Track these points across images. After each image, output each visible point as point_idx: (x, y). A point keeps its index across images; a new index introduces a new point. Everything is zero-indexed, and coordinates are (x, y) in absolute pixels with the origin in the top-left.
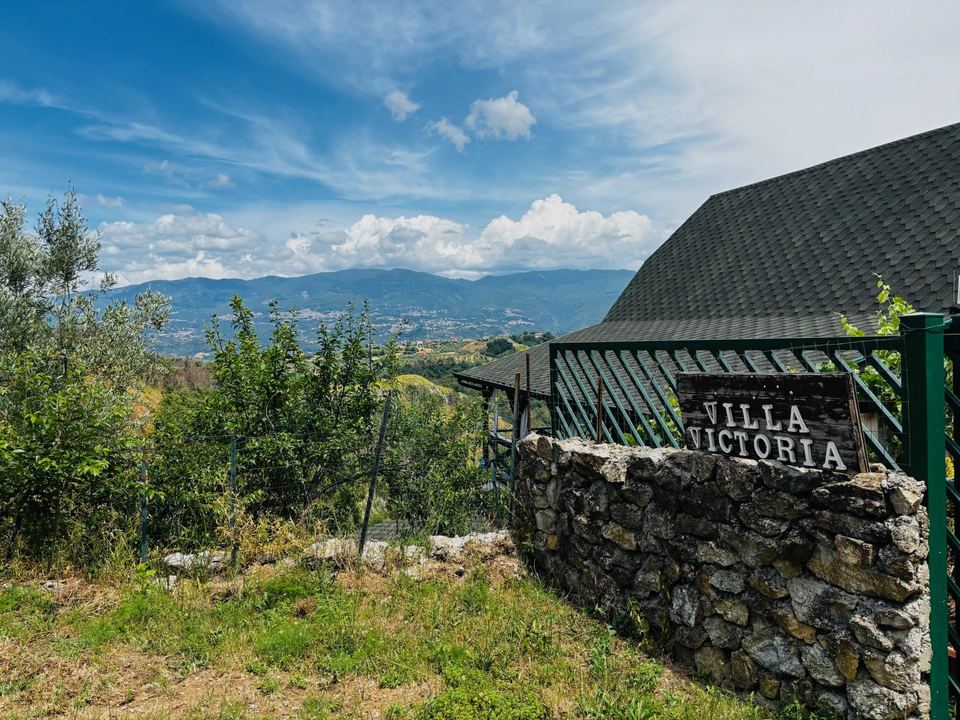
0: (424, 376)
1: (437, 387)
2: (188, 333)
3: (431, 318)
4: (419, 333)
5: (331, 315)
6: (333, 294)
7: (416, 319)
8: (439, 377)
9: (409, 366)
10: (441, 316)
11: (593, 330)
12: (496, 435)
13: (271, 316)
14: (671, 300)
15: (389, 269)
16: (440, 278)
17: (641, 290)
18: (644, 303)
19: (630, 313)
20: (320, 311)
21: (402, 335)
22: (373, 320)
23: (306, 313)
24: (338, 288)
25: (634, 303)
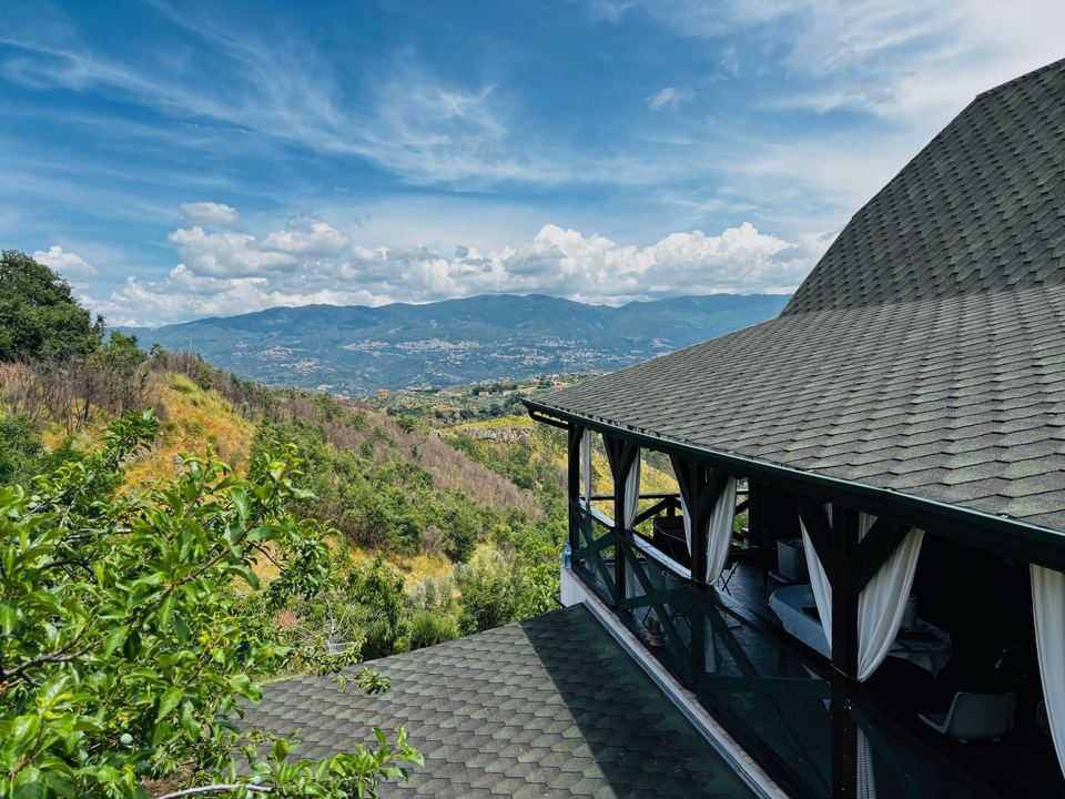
2: (310, 364)
3: (569, 349)
4: (555, 366)
5: (461, 345)
6: (463, 322)
7: (552, 350)
10: (580, 346)
11: (765, 328)
12: (588, 506)
13: (398, 346)
14: (913, 268)
15: (523, 295)
16: (579, 305)
17: (850, 259)
18: (858, 278)
19: (831, 298)
20: (450, 341)
21: (536, 368)
22: (506, 351)
23: (434, 343)
24: (469, 316)
25: (839, 281)
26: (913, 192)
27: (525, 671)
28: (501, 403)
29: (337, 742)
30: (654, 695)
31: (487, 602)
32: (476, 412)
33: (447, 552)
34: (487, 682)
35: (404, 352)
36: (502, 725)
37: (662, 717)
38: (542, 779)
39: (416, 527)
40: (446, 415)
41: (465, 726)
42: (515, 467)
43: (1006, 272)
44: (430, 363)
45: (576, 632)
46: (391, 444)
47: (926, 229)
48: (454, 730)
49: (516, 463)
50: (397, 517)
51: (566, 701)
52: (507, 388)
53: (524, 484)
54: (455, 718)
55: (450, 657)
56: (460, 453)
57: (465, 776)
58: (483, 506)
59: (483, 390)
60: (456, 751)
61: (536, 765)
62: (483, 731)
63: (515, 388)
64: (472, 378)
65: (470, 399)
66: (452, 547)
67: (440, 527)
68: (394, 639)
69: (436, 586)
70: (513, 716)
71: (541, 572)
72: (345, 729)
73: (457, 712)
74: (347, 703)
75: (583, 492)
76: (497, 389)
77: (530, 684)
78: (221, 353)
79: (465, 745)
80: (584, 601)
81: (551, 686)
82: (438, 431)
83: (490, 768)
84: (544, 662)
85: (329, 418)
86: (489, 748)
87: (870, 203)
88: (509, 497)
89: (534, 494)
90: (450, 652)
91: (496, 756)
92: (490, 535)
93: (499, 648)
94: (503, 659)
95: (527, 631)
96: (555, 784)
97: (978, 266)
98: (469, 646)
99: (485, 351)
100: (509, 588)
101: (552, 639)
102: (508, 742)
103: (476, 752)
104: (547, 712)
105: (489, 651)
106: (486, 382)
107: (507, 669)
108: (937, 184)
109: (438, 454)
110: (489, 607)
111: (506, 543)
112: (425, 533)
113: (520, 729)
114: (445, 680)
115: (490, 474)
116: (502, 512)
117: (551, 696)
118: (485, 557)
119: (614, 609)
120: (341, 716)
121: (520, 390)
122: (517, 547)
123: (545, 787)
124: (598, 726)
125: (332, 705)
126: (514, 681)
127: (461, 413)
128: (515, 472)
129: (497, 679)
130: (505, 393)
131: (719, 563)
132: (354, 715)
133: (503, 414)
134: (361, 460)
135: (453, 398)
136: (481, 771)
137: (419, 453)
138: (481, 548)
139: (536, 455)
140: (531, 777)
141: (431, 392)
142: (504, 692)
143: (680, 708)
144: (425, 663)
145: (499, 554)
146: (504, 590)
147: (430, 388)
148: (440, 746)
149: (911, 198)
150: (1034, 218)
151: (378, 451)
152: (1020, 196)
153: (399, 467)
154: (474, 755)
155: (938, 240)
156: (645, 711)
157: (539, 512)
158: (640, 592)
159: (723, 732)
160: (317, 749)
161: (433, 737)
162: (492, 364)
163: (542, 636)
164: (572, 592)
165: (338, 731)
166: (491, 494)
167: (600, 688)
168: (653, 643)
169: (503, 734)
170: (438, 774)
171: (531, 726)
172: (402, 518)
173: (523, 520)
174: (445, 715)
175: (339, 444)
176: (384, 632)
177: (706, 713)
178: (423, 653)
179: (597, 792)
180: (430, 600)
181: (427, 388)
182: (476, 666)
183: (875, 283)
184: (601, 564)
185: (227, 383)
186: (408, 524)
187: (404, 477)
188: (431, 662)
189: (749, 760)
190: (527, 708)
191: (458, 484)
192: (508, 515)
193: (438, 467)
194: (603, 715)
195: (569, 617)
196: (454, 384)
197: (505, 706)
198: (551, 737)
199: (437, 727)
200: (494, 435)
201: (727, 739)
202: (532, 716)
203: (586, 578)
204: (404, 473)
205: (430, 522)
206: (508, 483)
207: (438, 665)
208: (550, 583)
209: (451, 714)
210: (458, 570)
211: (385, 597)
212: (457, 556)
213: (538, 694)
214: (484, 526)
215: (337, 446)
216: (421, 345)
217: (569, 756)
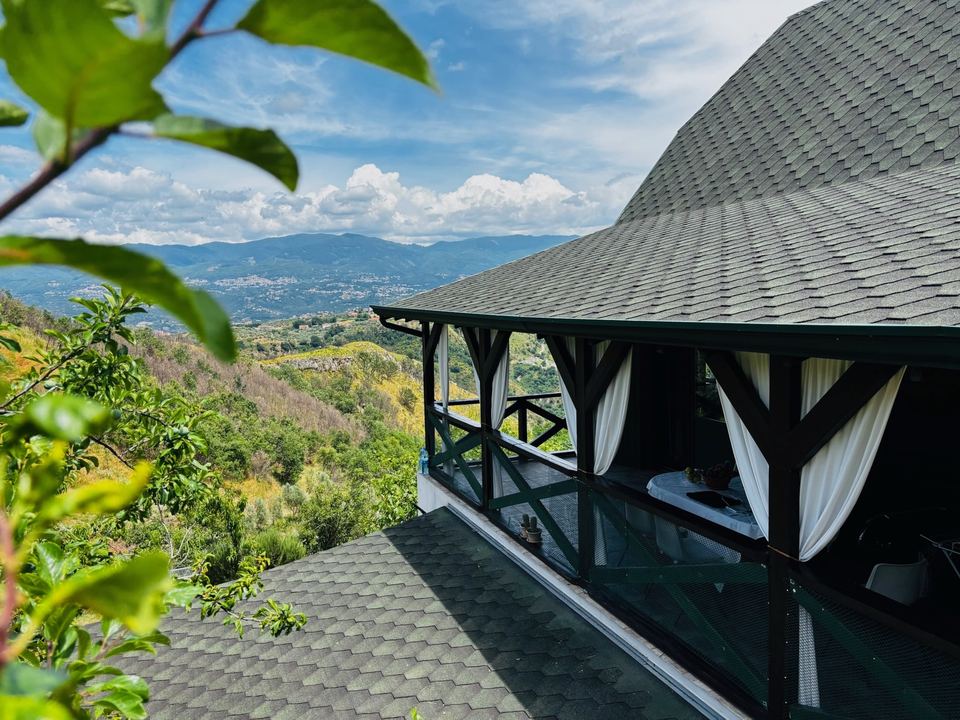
0: (378, 343)
1: (390, 354)
3: (384, 285)
4: (371, 300)
5: (280, 281)
6: (282, 259)
7: (368, 286)
8: (392, 344)
9: (362, 333)
10: (393, 282)
11: (609, 233)
12: (446, 410)
13: (217, 283)
14: (748, 170)
15: (340, 234)
16: (392, 243)
17: (682, 168)
18: (693, 183)
19: (667, 203)
20: (268, 277)
21: (354, 302)
22: (324, 287)
23: (253, 280)
24: (286, 254)
25: (673, 188)
26: (737, 104)
27: (397, 580)
28: (321, 336)
29: (193, 678)
30: (539, 593)
31: (328, 517)
32: (297, 344)
33: (276, 475)
34: (357, 595)
35: (223, 289)
36: (381, 640)
37: (551, 615)
38: (437, 696)
39: (242, 453)
40: (268, 348)
41: (339, 645)
42: (337, 394)
43: (847, 165)
44: (249, 299)
45: (443, 536)
46: (215, 375)
47: (756, 135)
48: (328, 650)
49: (338, 390)
50: (223, 445)
51: (448, 607)
52: (326, 321)
53: (347, 410)
54: (328, 637)
55: (311, 572)
56: (284, 382)
57: (348, 702)
58: (308, 431)
59: (303, 323)
60: (333, 675)
61: (427, 680)
62: (360, 648)
63: (334, 321)
64: (291, 313)
65: (291, 332)
66: (280, 469)
67: (267, 451)
68: (239, 558)
69: (266, 507)
70: (392, 629)
71: (387, 481)
72: (201, 662)
73: (328, 631)
74: (200, 633)
75: (439, 396)
76: (315, 322)
77: (404, 593)
78: (31, 292)
79: (344, 666)
80: (446, 505)
81: (429, 593)
82: (260, 363)
83: (376, 689)
84: (415, 568)
85: (151, 352)
86: (370, 667)
87: (694, 118)
88: (333, 421)
89: (357, 418)
90: (311, 568)
91: (380, 675)
92: (315, 457)
93: (364, 559)
94: (371, 569)
95: (392, 538)
96: (451, 699)
97: (816, 163)
98: (331, 560)
99: (303, 287)
100: (348, 501)
101: (420, 545)
102: (391, 658)
103: (357, 672)
104: (428, 621)
105: (354, 563)
106: (306, 316)
107: (377, 580)
108: (760, 96)
109: (262, 383)
110: (329, 521)
111: (333, 464)
112: (253, 459)
113: (402, 642)
114: (310, 598)
115: (314, 401)
116: (326, 435)
117: (430, 604)
118: (311, 477)
119: (480, 510)
120: (194, 648)
121: (339, 323)
122: (342, 466)
123: (441, 703)
124: (486, 631)
125: (184, 636)
126: (386, 591)
127: (282, 345)
128: (338, 398)
129: (368, 591)
130: (324, 326)
131: (610, 451)
132: (210, 645)
133: (323, 346)
134: (185, 391)
135: (274, 331)
136: (366, 694)
137: (243, 383)
138: (307, 469)
139: (357, 382)
140: (423, 695)
141: (251, 326)
142: (377, 604)
143: (568, 604)
144: (284, 581)
145: (326, 474)
146: (344, 503)
147: (250, 322)
148: (313, 671)
149: (735, 110)
150: (867, 116)
151: (201, 383)
152: (848, 99)
153: (223, 398)
154: (355, 676)
155: (771, 144)
156: (533, 610)
157: (362, 434)
158: (512, 489)
159: (624, 626)
160: (169, 689)
161: (304, 660)
162: (311, 299)
163: (409, 542)
164: (431, 497)
165: (193, 665)
166: (316, 420)
167: (480, 590)
168: (530, 540)
169: (383, 650)
170: (317, 702)
171: (413, 637)
172: (229, 446)
173: (347, 442)
174: (316, 636)
175: (162, 377)
176: (228, 553)
177: (601, 608)
178: (281, 571)
179: (500, 703)
180: (261, 520)
181: (247, 323)
182: (342, 579)
183: (712, 186)
184: (465, 468)
185: (40, 320)
186: (234, 450)
187: (228, 407)
188: (291, 579)
189: (658, 652)
190: (405, 619)
191: (282, 413)
192: (334, 438)
193: (263, 396)
194: (489, 619)
195: (433, 522)
196: (274, 318)
197: (381, 619)
198: (438, 648)
199: (308, 649)
200: (316, 365)
201: (628, 632)
202: (413, 627)
203: (447, 483)
204: (229, 403)
205: (257, 447)
206: (331, 409)
207: (299, 582)
208: (398, 492)
209: (322, 633)
210: (288, 491)
211: (228, 518)
212: (285, 478)
213: (416, 602)
214: (311, 449)
215: (161, 379)
216: (240, 282)
217: (462, 666)
